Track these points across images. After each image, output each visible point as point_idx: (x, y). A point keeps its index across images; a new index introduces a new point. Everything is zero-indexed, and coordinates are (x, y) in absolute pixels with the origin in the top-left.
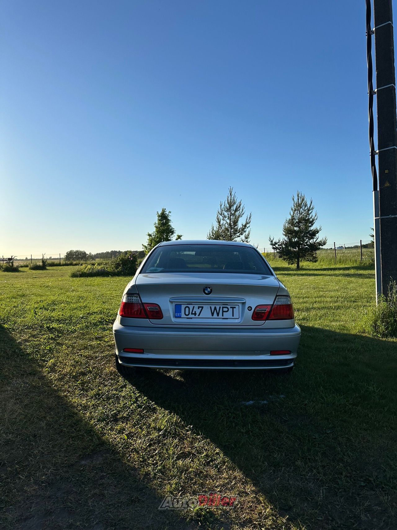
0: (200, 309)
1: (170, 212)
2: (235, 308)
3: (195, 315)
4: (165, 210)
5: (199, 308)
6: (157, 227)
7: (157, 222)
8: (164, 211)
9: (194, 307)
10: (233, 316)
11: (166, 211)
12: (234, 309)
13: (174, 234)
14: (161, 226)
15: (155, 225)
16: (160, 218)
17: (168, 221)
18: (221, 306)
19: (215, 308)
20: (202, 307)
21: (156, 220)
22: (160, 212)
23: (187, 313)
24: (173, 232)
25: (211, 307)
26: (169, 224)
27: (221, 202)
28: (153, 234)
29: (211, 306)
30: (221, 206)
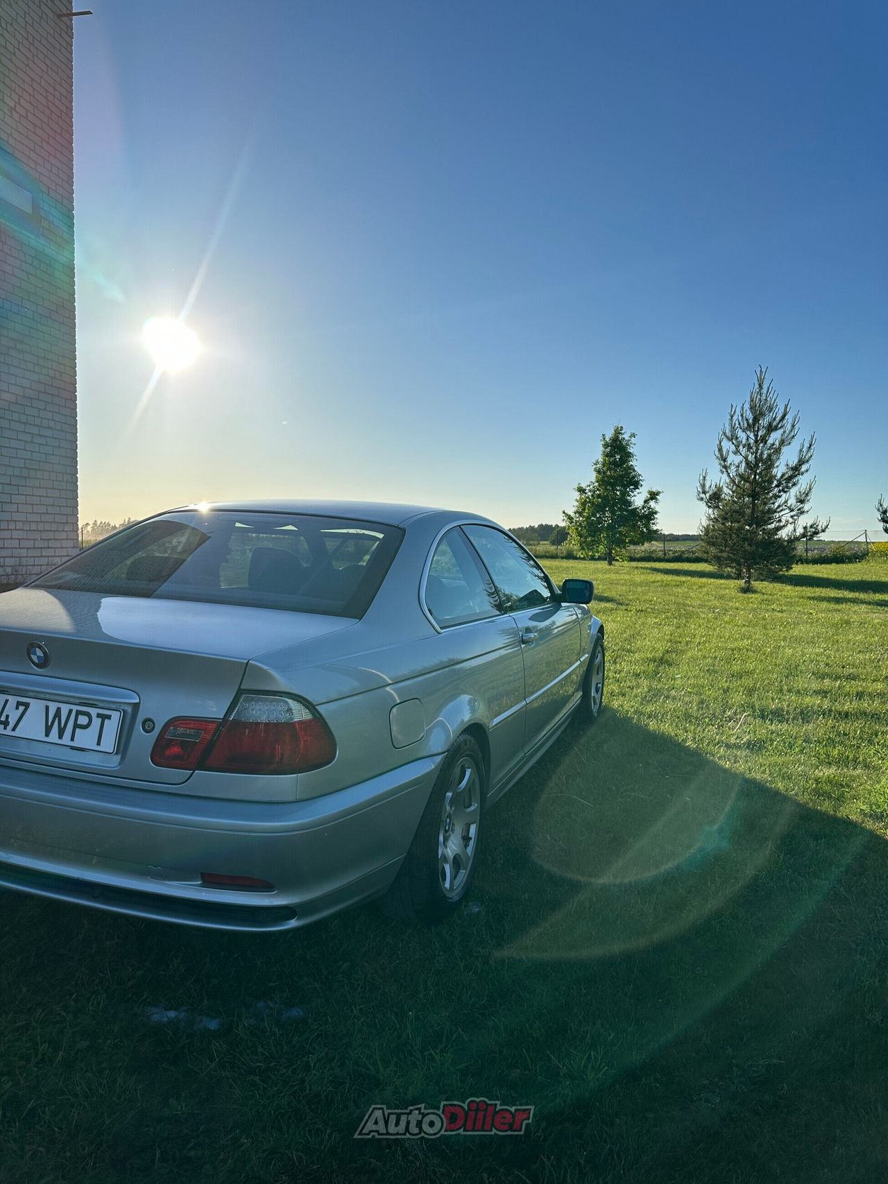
1: (633, 435)
2: (109, 717)
4: (621, 430)
6: (599, 472)
7: (601, 460)
8: (618, 432)
10: (99, 744)
11: (623, 432)
12: (106, 721)
13: (641, 489)
14: (609, 469)
15: (594, 466)
16: (608, 450)
17: (627, 456)
18: (75, 708)
22: (609, 435)
24: (636, 485)
26: (631, 463)
27: (732, 406)
28: (588, 488)
30: (732, 417)
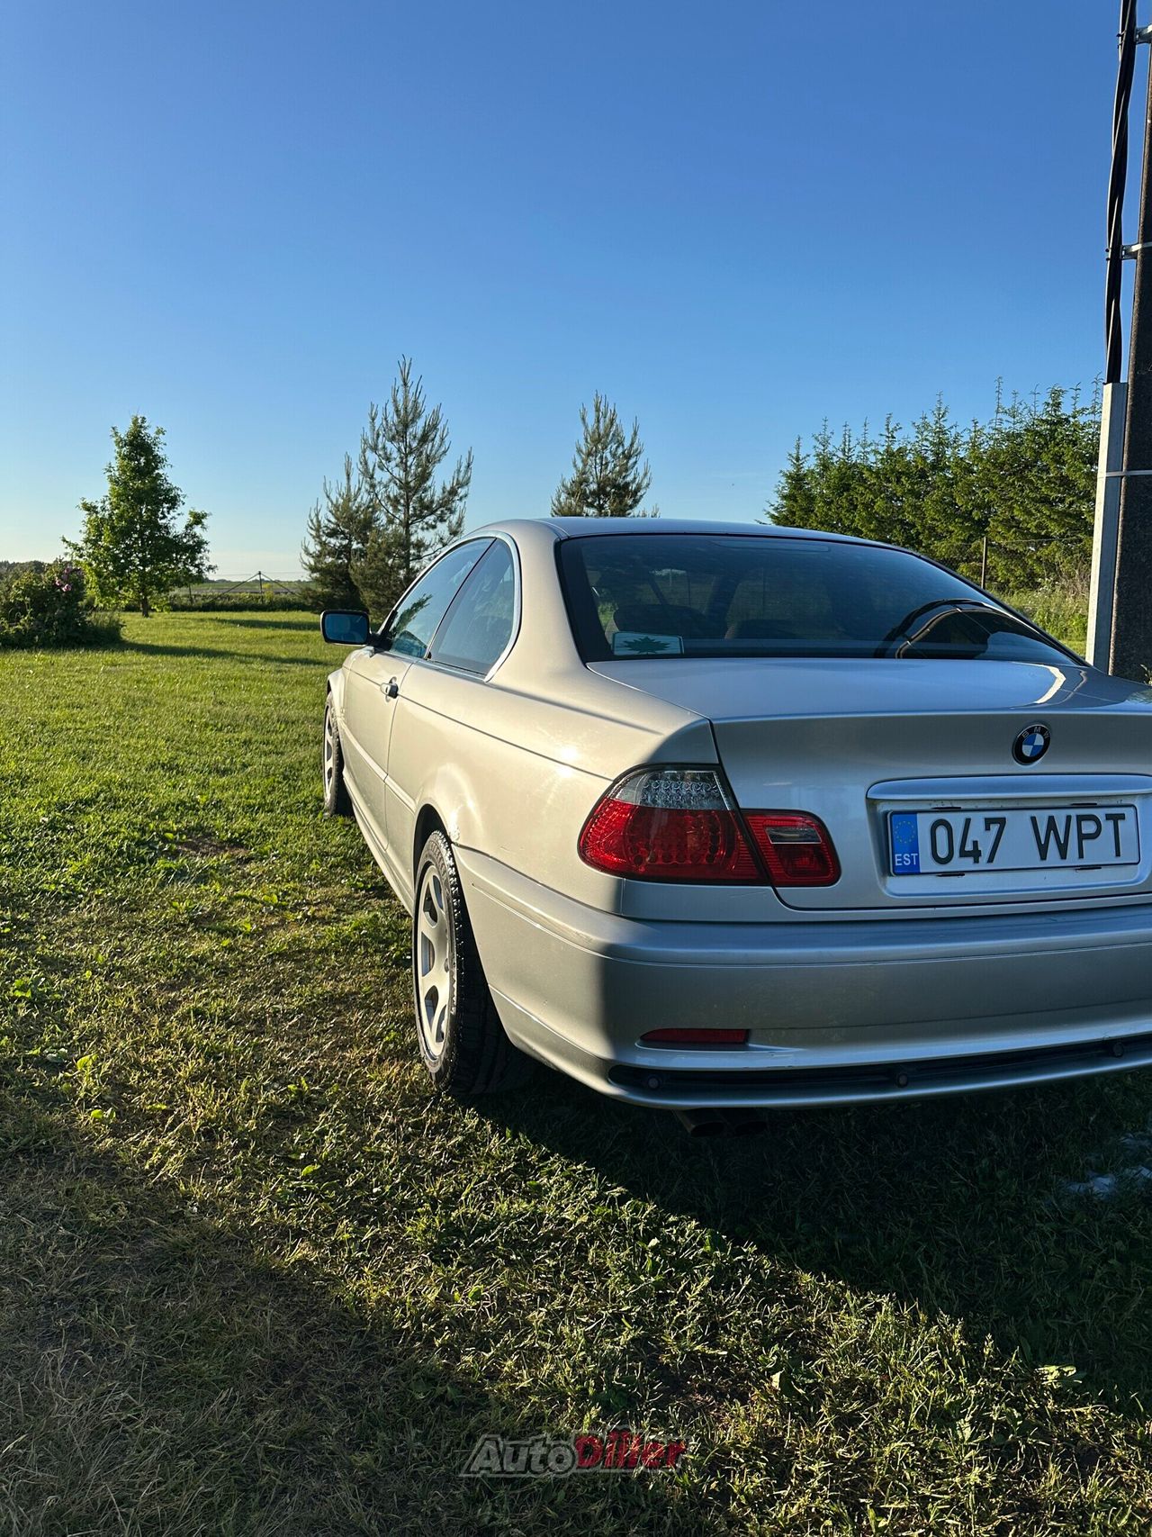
0: (995, 828)
1: (160, 432)
3: (976, 861)
4: (143, 422)
5: (989, 822)
6: (115, 481)
7: (115, 464)
8: (138, 426)
9: (968, 821)
11: (146, 424)
13: (180, 509)
14: (133, 479)
15: (109, 474)
16: (125, 450)
17: (154, 461)
19: (1051, 823)
20: (1002, 822)
21: (110, 456)
22: (125, 430)
23: (943, 853)
24: (173, 502)
25: (1033, 820)
26: (161, 472)
27: (372, 405)
28: (101, 505)
29: (1034, 813)
30: (373, 419)
